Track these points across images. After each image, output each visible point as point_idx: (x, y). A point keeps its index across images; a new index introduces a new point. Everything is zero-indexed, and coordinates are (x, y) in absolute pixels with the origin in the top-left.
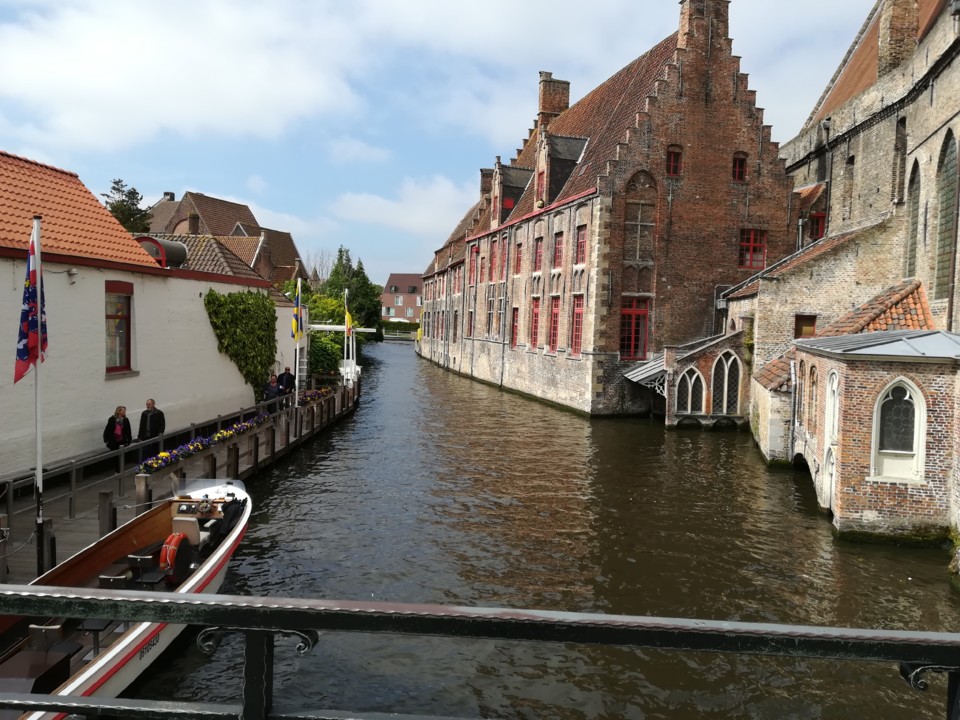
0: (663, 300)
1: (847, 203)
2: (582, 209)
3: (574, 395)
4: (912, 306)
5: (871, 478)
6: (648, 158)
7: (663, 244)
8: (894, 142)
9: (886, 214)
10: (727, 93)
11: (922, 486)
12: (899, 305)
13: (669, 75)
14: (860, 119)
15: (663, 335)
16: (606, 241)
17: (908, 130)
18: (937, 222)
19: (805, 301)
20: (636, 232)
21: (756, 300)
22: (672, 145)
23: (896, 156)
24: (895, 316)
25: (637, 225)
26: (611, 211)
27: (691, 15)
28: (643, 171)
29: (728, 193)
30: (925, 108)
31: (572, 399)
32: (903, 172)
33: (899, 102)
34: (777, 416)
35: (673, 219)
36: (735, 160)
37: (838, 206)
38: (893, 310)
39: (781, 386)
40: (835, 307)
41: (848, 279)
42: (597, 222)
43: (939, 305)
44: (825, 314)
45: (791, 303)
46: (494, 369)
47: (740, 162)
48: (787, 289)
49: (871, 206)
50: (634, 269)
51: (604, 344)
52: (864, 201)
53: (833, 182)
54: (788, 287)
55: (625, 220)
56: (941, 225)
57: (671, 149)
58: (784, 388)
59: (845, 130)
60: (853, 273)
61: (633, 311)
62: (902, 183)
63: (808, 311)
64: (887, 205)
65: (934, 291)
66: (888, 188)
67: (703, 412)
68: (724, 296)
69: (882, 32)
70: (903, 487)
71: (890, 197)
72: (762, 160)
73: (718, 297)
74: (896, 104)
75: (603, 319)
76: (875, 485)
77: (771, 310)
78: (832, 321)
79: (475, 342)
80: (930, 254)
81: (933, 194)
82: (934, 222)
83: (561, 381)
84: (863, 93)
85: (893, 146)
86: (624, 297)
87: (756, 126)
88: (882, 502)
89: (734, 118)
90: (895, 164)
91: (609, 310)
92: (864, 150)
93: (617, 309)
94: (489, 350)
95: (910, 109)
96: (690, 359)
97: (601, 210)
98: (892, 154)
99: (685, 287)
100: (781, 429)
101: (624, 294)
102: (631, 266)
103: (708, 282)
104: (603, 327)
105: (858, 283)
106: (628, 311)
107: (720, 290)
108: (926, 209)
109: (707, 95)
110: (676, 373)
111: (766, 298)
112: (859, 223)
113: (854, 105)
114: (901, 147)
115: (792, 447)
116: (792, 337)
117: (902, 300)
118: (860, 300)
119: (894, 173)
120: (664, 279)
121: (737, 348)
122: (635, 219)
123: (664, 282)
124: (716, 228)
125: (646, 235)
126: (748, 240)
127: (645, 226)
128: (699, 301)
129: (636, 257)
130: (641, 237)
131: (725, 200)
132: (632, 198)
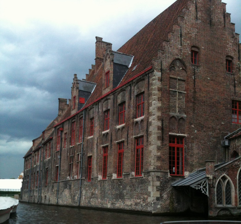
0: (193, 139)
2: (140, 83)
3: (139, 201)
6: (181, 52)
7: (191, 105)
10: (221, 22)
13: (190, 6)
15: (193, 161)
20: (176, 96)
22: (194, 46)
25: (176, 92)
26: (161, 81)
28: (179, 59)
29: (225, 78)
31: (136, 204)
35: (196, 90)
36: (227, 60)
46: (74, 196)
47: (229, 62)
50: (175, 118)
51: (159, 165)
55: (170, 87)
57: (193, 49)
61: (175, 145)
72: (240, 62)
73: (223, 139)
75: (159, 149)
79: (60, 183)
83: (127, 194)
86: (170, 136)
87: (236, 43)
89: (225, 37)
91: (162, 143)
93: (167, 142)
94: (70, 186)
97: (155, 79)
101: (170, 133)
102: (173, 117)
103: (217, 130)
104: (159, 154)
106: (173, 145)
107: (224, 135)
109: (210, 21)
120: (193, 126)
122: (175, 87)
123: (193, 128)
124: (219, 98)
125: (181, 99)
126: (236, 107)
127: (181, 93)
128: (212, 141)
129: (176, 111)
130: (179, 99)
131: (223, 82)
132: (173, 75)
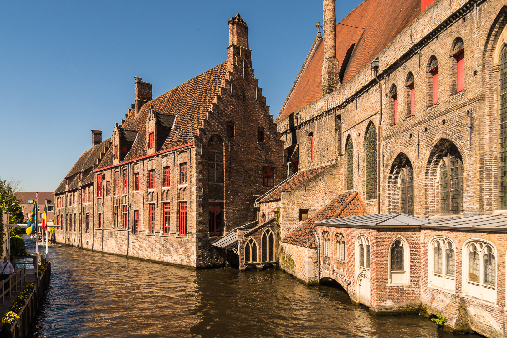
0: (229, 203)
1: (310, 155)
2: (183, 154)
4: (357, 203)
5: (389, 285)
6: (218, 128)
7: (227, 174)
8: (335, 126)
9: (333, 160)
10: (253, 97)
11: (409, 286)
12: (352, 203)
13: (226, 85)
14: (315, 114)
15: (230, 222)
16: (199, 172)
17: (342, 121)
18: (365, 164)
19: (303, 203)
20: (214, 167)
21: (279, 202)
22: (229, 122)
23: (336, 133)
24: (351, 208)
25: (215, 164)
26: (201, 156)
27: (234, 55)
28: (216, 135)
29: (256, 149)
30: (352, 111)
31: (182, 260)
32: (340, 141)
33: (337, 107)
34: (311, 260)
35: (232, 161)
36: (258, 131)
37: (305, 156)
38: (350, 205)
39: (312, 245)
40: (316, 205)
41: (321, 191)
42: (194, 161)
43: (371, 203)
44: (312, 208)
45: (297, 203)
46: (121, 246)
47: (261, 133)
48: (294, 197)
49: (324, 156)
50: (214, 187)
51: (201, 228)
52: (320, 154)
53: (301, 145)
54: (295, 196)
55: (209, 160)
56: (367, 165)
57: (229, 124)
58: (313, 246)
59: (307, 119)
60: (323, 188)
61: (214, 210)
62: (340, 146)
63: (304, 207)
64: (333, 156)
65: (365, 196)
66: (333, 148)
67: (258, 261)
68: (257, 201)
69: (323, 74)
70: (402, 288)
71: (334, 152)
72: (270, 132)
73: (254, 202)
74: (335, 108)
75: (199, 214)
76: (391, 288)
77: (288, 207)
78: (316, 212)
79: (104, 231)
80: (362, 179)
81: (363, 151)
82: (363, 164)
84: (317, 102)
85: (334, 128)
87: (267, 115)
88: (394, 296)
89: (257, 110)
90: (336, 137)
91: (203, 209)
92: (318, 129)
93: (207, 208)
94: (116, 235)
95: (342, 111)
96: (251, 234)
97: (196, 155)
98: (334, 132)
99: (239, 196)
100: (312, 266)
101: (210, 201)
102: (212, 185)
103: (249, 194)
104: (200, 219)
105: (326, 193)
106: (212, 210)
107: (255, 198)
108: (359, 158)
109: (244, 97)
110: (244, 242)
111: (286, 202)
112: (318, 164)
113: (311, 107)
114: (338, 128)
115: (319, 275)
116: (298, 220)
117: (352, 200)
118: (327, 201)
119: (335, 141)
120: (229, 192)
121: (272, 227)
122: (213, 160)
123: (229, 194)
124: (252, 166)
125: (219, 169)
126: (266, 172)
127: (219, 164)
128: (246, 204)
129: (215, 180)
130: (217, 170)
131: (255, 152)
132: (211, 149)
